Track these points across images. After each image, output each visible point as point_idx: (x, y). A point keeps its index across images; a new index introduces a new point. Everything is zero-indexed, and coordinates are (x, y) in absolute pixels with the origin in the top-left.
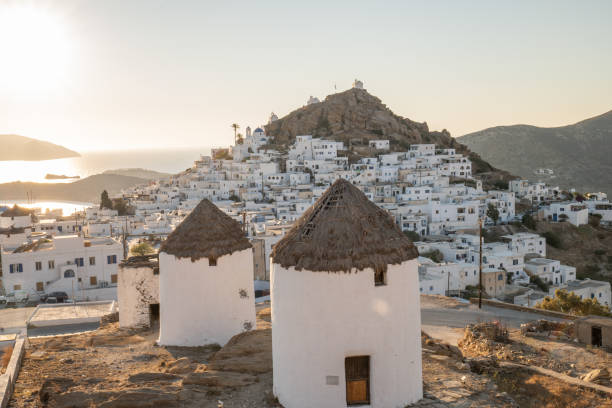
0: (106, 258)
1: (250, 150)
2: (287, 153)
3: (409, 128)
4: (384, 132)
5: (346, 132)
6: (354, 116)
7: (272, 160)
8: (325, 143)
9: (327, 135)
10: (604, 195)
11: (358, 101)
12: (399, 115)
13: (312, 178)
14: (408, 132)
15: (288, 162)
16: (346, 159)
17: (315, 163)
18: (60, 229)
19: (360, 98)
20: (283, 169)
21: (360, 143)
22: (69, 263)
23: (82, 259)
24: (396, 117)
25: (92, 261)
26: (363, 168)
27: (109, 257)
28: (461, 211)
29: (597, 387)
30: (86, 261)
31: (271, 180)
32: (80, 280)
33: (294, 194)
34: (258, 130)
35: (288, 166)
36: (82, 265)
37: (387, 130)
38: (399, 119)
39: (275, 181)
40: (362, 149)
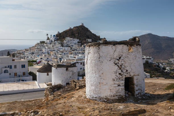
0: (21, 66)
1: (52, 41)
2: (63, 42)
3: (96, 37)
4: (90, 37)
5: (79, 37)
6: (82, 33)
7: (59, 44)
8: (74, 39)
9: (74, 37)
11: (82, 29)
12: (93, 33)
13: (71, 49)
14: (95, 38)
15: (64, 44)
16: (80, 44)
17: (72, 45)
19: (83, 28)
20: (62, 46)
21: (83, 40)
22: (6, 67)
23: (11, 66)
24: (92, 33)
25: (15, 67)
27: (22, 65)
30: (13, 67)
31: (59, 49)
32: (10, 74)
33: (67, 53)
34: (54, 36)
35: (64, 45)
36: (11, 68)
37: (91, 37)
38: (93, 34)
39: (61, 49)
40: (84, 41)
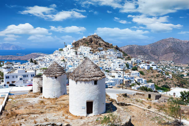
0: (31, 75)
2: (77, 50)
7: (74, 52)
8: (87, 48)
9: (88, 46)
10: (154, 62)
15: (78, 52)
16: (92, 52)
17: (84, 53)
18: (19, 67)
20: (76, 54)
25: (27, 76)
26: (96, 54)
28: (120, 65)
29: (148, 109)
32: (24, 81)
33: (79, 60)
39: (74, 57)
